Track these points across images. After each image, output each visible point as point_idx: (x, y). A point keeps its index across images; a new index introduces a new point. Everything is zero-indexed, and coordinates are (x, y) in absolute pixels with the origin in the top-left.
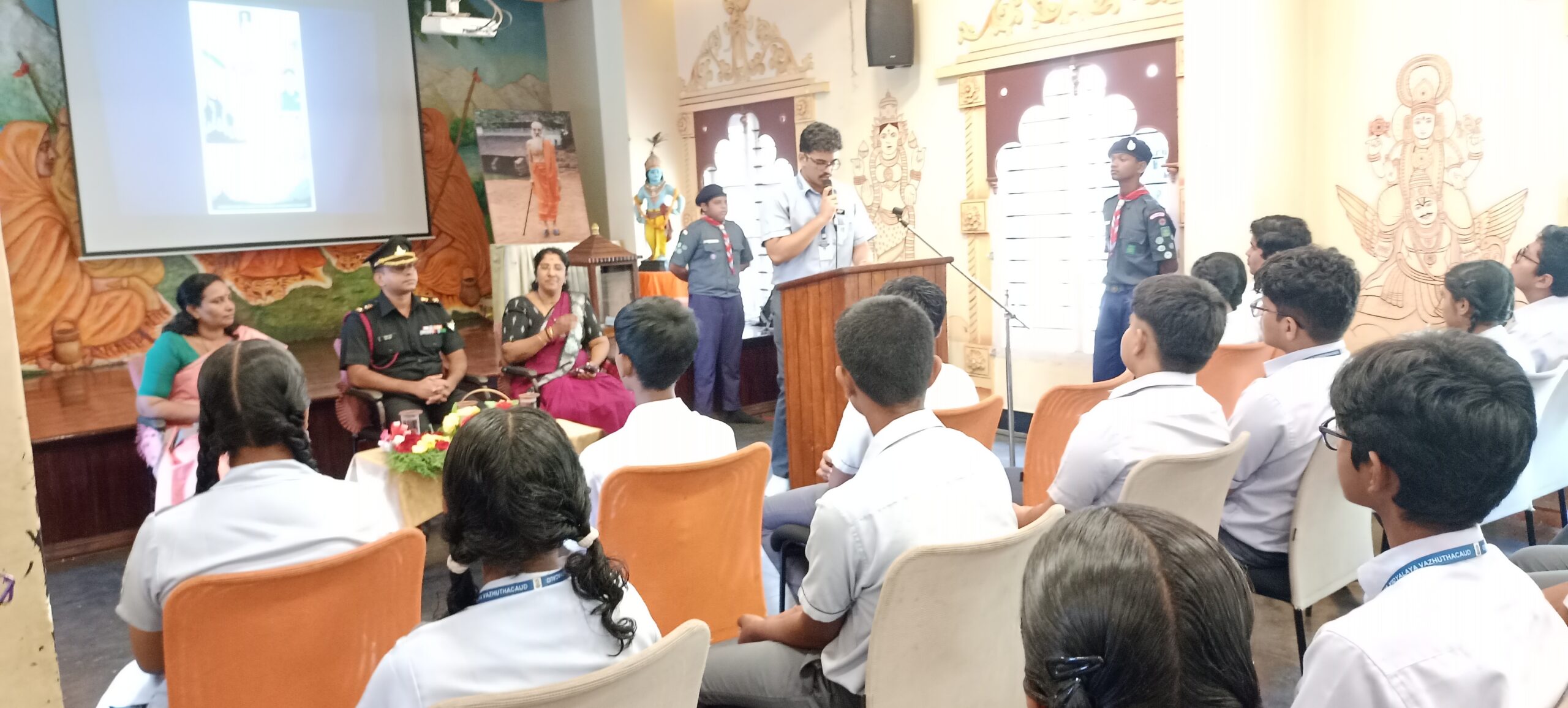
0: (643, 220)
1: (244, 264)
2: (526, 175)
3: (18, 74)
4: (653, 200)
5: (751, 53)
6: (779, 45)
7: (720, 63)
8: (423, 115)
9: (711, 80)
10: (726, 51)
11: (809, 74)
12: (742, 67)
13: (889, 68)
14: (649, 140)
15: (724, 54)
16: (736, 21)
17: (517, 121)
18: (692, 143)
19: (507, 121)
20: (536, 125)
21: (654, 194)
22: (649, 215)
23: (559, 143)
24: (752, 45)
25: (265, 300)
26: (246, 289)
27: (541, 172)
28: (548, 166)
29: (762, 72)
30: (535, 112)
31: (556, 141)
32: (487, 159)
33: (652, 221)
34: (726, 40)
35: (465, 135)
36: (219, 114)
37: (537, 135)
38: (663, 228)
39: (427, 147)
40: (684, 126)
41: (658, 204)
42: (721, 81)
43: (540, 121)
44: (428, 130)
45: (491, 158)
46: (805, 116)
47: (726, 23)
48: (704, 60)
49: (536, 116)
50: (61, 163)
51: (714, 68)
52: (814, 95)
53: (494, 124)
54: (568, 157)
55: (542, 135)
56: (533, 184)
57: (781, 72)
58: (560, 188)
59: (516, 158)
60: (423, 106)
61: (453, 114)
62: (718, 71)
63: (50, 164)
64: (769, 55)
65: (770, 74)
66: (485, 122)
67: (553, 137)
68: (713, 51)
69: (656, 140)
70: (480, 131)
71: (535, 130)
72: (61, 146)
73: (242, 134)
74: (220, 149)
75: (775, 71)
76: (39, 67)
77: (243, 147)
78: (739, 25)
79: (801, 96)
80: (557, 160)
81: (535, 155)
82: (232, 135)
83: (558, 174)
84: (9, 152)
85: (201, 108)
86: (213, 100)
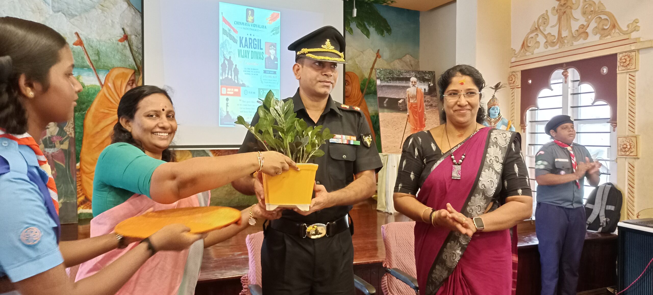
2: (405, 110)
3: (121, 41)
5: (575, 26)
6: (603, 17)
7: (546, 36)
9: (538, 48)
10: (553, 26)
11: (634, 35)
12: (567, 36)
15: (551, 30)
16: (564, 5)
17: (402, 76)
18: (518, 92)
19: (395, 76)
20: (413, 79)
24: (576, 20)
29: (585, 39)
30: (413, 71)
31: (425, 89)
32: (382, 99)
34: (553, 19)
35: (369, 88)
36: (230, 68)
37: (414, 85)
40: (513, 80)
42: (546, 48)
43: (416, 77)
44: (348, 84)
45: (385, 98)
46: (629, 67)
47: (555, 7)
49: (413, 74)
51: (541, 39)
52: (638, 50)
53: (388, 78)
54: (431, 100)
56: (409, 115)
57: (605, 36)
58: (425, 119)
59: (400, 99)
60: (346, 71)
61: (363, 76)
62: (545, 41)
64: (593, 25)
65: (594, 39)
66: (382, 77)
67: (424, 87)
68: (541, 28)
69: (497, 87)
70: (378, 82)
73: (242, 81)
74: (229, 90)
75: (598, 36)
76: (133, 37)
77: (242, 88)
78: (567, 7)
79: (626, 52)
80: (425, 101)
81: (411, 98)
82: (236, 81)
83: (425, 110)
84: (110, 85)
85: (220, 64)
86: (227, 60)
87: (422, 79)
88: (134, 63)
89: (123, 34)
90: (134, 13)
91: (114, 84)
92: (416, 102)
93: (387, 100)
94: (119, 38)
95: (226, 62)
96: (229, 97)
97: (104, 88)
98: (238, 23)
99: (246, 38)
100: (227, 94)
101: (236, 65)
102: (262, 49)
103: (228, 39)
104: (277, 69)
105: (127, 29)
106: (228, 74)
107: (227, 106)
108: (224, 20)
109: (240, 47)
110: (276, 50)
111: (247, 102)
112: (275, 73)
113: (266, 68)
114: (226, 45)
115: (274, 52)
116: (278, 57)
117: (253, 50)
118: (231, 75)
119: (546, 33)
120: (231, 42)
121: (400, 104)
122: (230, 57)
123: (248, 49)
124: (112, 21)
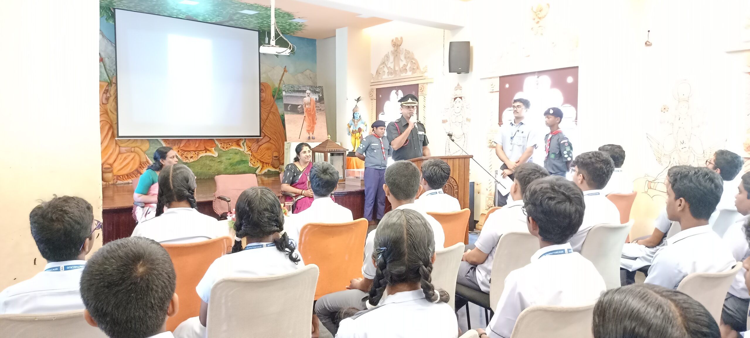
0: (351, 135)
1: (182, 145)
2: (303, 113)
4: (355, 126)
5: (401, 66)
6: (414, 61)
7: (388, 68)
8: (261, 85)
9: (384, 75)
10: (392, 63)
11: (425, 74)
12: (397, 70)
13: (458, 73)
14: (356, 100)
15: (391, 65)
16: (396, 50)
17: (300, 89)
18: (375, 102)
19: (296, 89)
20: (308, 91)
21: (356, 123)
22: (353, 132)
23: (317, 100)
24: (402, 61)
25: (190, 160)
26: (182, 156)
27: (308, 111)
28: (312, 110)
29: (406, 73)
30: (308, 86)
31: (316, 99)
32: (286, 105)
33: (354, 135)
34: (391, 58)
35: (279, 94)
37: (308, 96)
38: (359, 138)
39: (262, 99)
40: (372, 95)
41: (358, 127)
42: (388, 76)
43: (310, 90)
44: (263, 92)
45: (289, 104)
46: (423, 92)
47: (392, 51)
48: (381, 67)
49: (308, 88)
50: (112, 99)
51: (386, 70)
52: (427, 83)
53: (290, 90)
54: (321, 106)
55: (310, 96)
56: (305, 117)
57: (414, 73)
58: (316, 119)
59: (299, 105)
60: (261, 82)
61: (274, 85)
62: (388, 71)
63: (107, 99)
64: (409, 65)
65: (409, 74)
66: (287, 89)
67: (315, 97)
68: (386, 63)
69: (358, 100)
70: (284, 93)
71: (307, 93)
75: (411, 72)
76: (107, 59)
78: (397, 52)
79: (422, 84)
80: (316, 107)
81: (307, 104)
83: (316, 113)
87: (315, 92)
89: (100, 58)
92: (310, 107)
119: (388, 66)
121: (299, 108)
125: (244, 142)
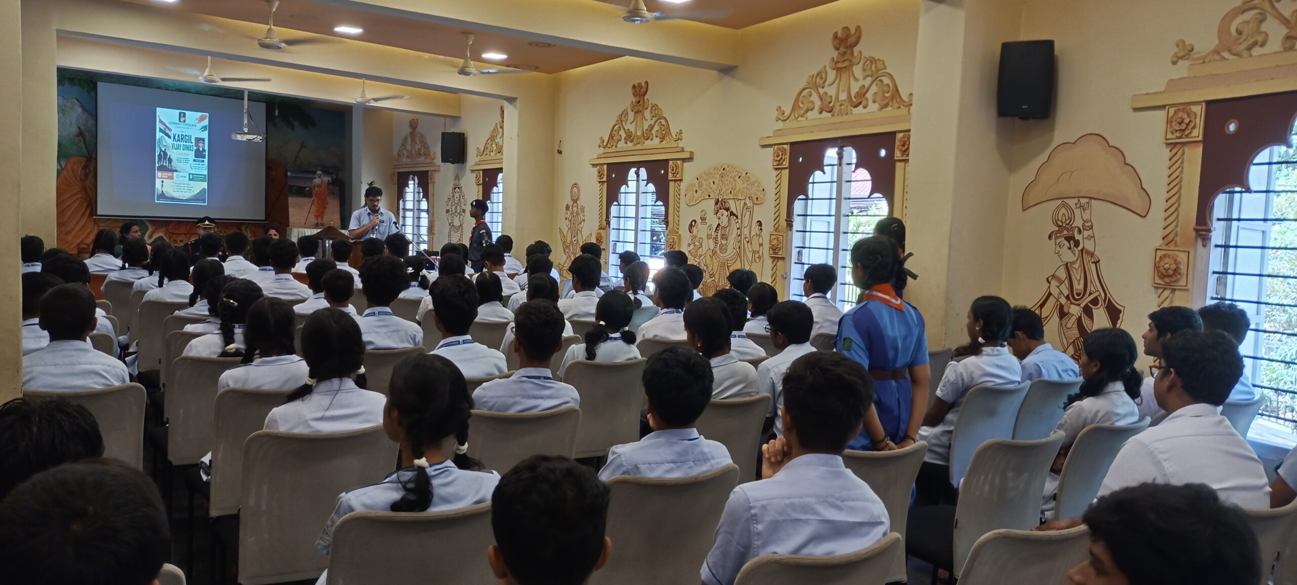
1: (170, 227)
2: (310, 196)
3: (77, 136)
5: (417, 148)
6: (426, 146)
7: (407, 151)
9: (404, 158)
10: (409, 145)
11: (435, 161)
12: (414, 155)
13: (451, 164)
14: (368, 184)
16: (413, 133)
18: (396, 187)
19: (304, 170)
20: (319, 172)
24: (417, 144)
25: (179, 244)
26: (170, 238)
27: (318, 195)
28: (322, 192)
29: (420, 157)
31: (329, 181)
32: (291, 187)
34: (409, 141)
36: (165, 158)
37: (319, 177)
40: (393, 178)
42: (407, 160)
43: (321, 171)
45: (293, 186)
46: (432, 180)
47: (410, 133)
48: (402, 148)
49: (319, 168)
50: (91, 175)
53: (297, 171)
55: (322, 177)
56: (313, 200)
57: (425, 159)
58: (327, 204)
59: (307, 187)
62: (406, 154)
63: (86, 175)
64: (422, 150)
65: (422, 159)
66: (292, 170)
67: (327, 179)
68: (405, 144)
69: (371, 184)
70: (289, 174)
71: (318, 174)
72: (92, 168)
73: (175, 168)
74: (164, 174)
76: (87, 133)
77: (175, 173)
79: (431, 171)
80: (328, 190)
81: (316, 186)
82: (170, 168)
83: (327, 196)
84: (69, 168)
85: (157, 154)
86: (162, 151)
87: (326, 172)
88: (87, 153)
89: (79, 131)
90: (87, 115)
91: (72, 168)
92: (320, 190)
93: (296, 187)
94: (75, 134)
95: (162, 153)
96: (164, 180)
97: (64, 171)
98: (171, 123)
99: (179, 135)
100: (162, 178)
101: (170, 156)
102: (192, 143)
103: (164, 135)
104: (205, 158)
105: (82, 127)
106: (163, 162)
107: (162, 186)
108: (161, 122)
109: (174, 141)
110: (204, 144)
111: (179, 184)
112: (203, 161)
113: (195, 157)
114: (162, 140)
115: (203, 145)
116: (206, 148)
117: (185, 143)
118: (166, 163)
119: (407, 148)
120: (166, 138)
122: (165, 149)
123: (180, 143)
124: (70, 121)
125: (247, 227)
